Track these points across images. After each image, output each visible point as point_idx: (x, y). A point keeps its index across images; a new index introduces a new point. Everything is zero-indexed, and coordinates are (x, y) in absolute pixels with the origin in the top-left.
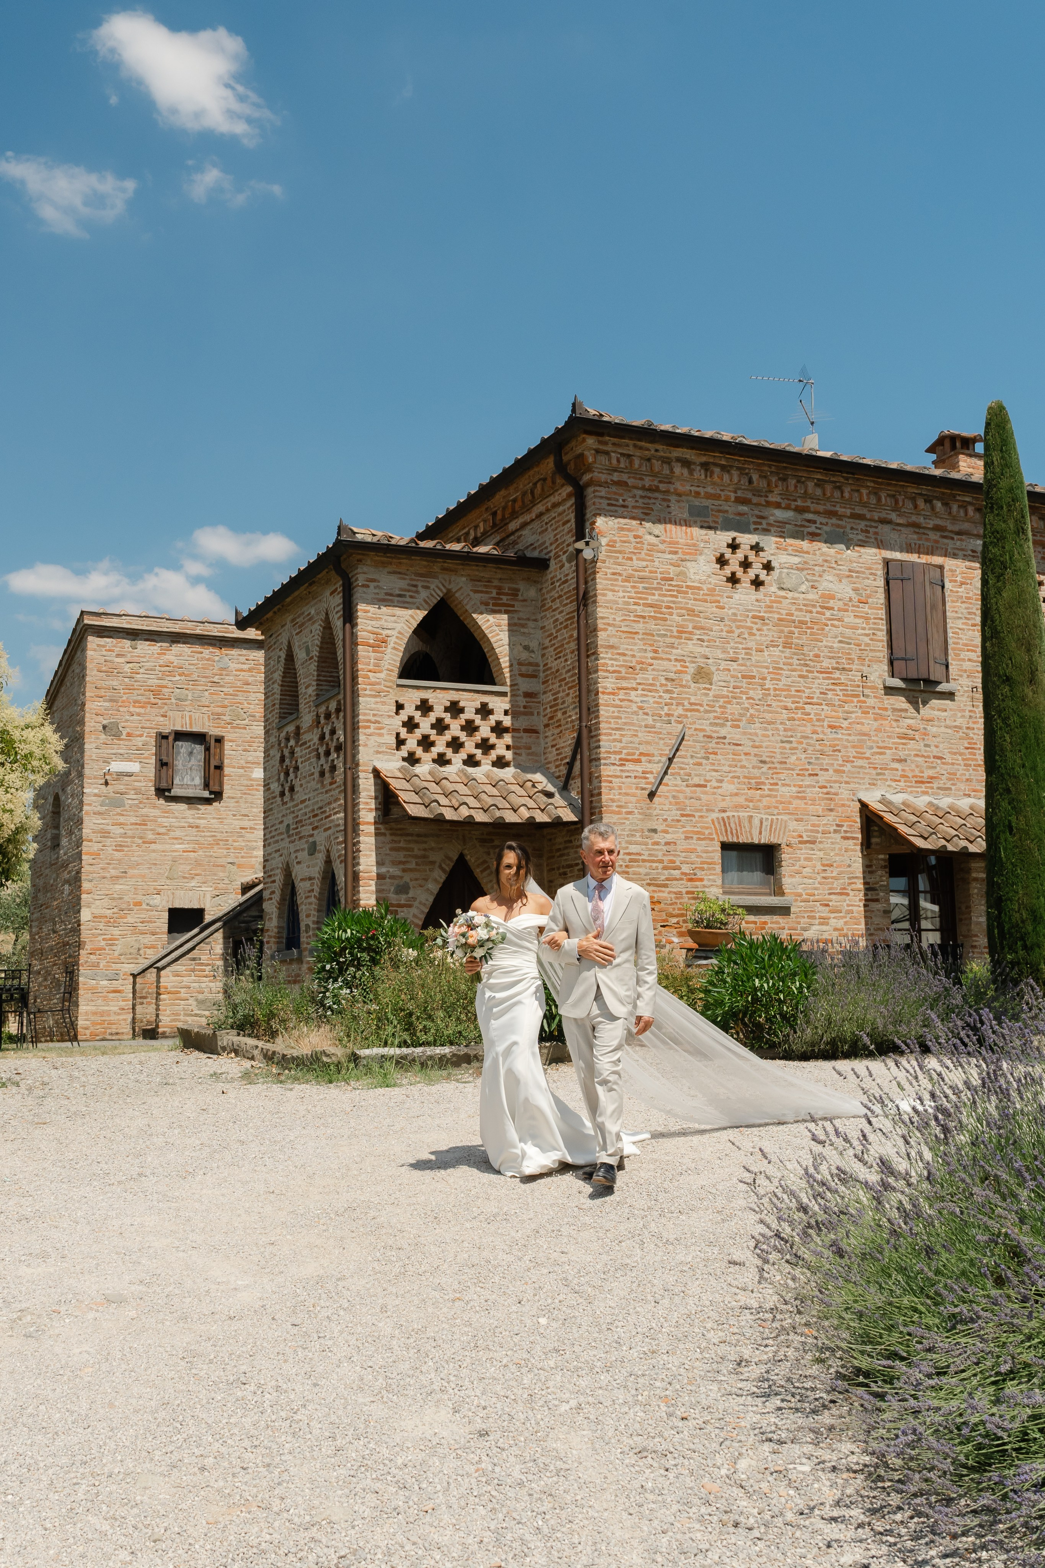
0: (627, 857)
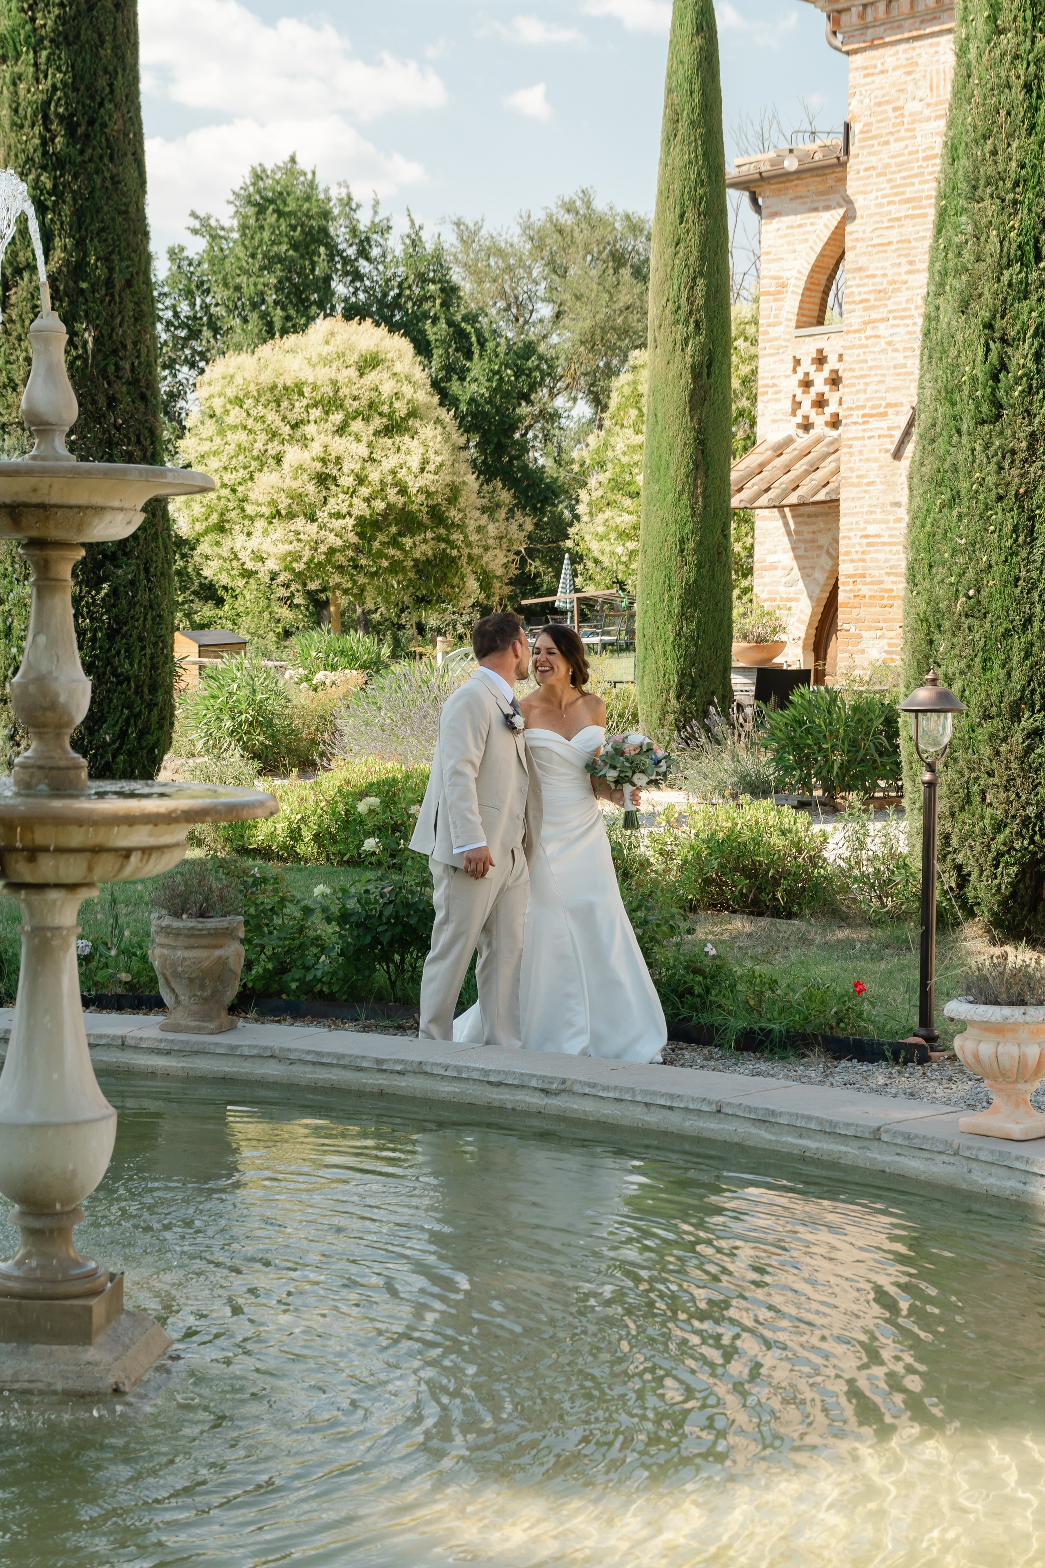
0: (865, 541)
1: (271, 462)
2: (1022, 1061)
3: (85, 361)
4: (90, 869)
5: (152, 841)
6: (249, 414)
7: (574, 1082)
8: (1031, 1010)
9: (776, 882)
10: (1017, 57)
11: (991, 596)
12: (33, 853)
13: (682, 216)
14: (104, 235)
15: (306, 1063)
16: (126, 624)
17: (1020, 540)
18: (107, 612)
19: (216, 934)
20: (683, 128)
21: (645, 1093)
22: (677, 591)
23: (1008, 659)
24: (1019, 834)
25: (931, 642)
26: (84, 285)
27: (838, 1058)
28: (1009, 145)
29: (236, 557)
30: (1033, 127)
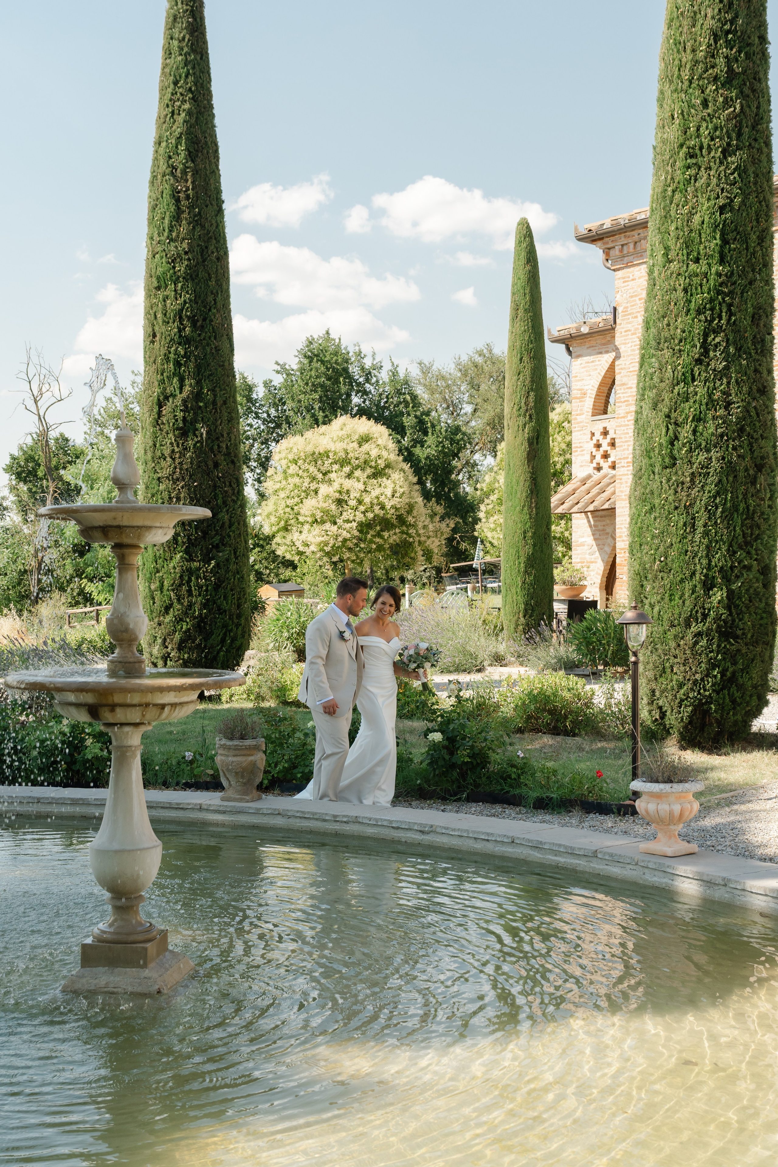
1: (312, 493)
2: (671, 813)
3: (202, 443)
4: (143, 716)
5: (177, 700)
6: (300, 468)
7: (437, 826)
8: (675, 785)
9: (566, 717)
10: (679, 274)
11: (673, 560)
12: (113, 707)
13: (521, 359)
14: (211, 378)
15: (296, 817)
16: (224, 582)
17: (688, 530)
18: (214, 576)
19: (249, 748)
20: (521, 313)
21: (474, 832)
22: (523, 559)
23: (683, 595)
24: (692, 689)
25: (642, 586)
26: (201, 404)
27: (588, 813)
28: (676, 321)
29: (294, 545)
30: (689, 311)
